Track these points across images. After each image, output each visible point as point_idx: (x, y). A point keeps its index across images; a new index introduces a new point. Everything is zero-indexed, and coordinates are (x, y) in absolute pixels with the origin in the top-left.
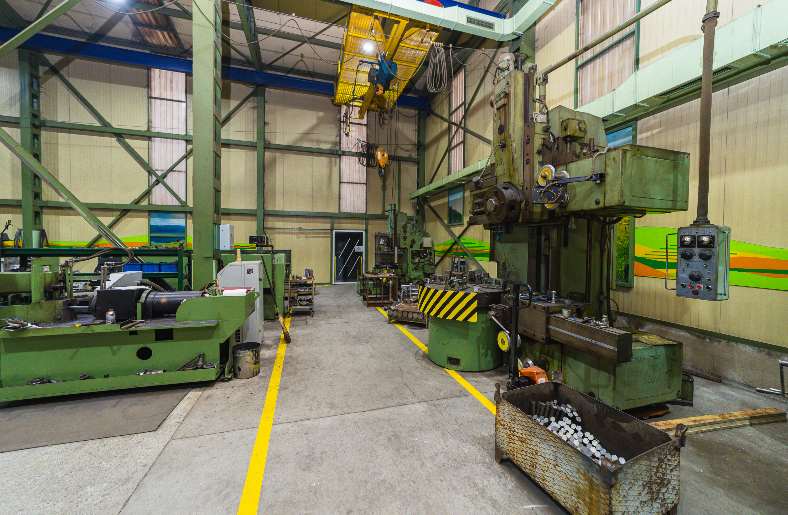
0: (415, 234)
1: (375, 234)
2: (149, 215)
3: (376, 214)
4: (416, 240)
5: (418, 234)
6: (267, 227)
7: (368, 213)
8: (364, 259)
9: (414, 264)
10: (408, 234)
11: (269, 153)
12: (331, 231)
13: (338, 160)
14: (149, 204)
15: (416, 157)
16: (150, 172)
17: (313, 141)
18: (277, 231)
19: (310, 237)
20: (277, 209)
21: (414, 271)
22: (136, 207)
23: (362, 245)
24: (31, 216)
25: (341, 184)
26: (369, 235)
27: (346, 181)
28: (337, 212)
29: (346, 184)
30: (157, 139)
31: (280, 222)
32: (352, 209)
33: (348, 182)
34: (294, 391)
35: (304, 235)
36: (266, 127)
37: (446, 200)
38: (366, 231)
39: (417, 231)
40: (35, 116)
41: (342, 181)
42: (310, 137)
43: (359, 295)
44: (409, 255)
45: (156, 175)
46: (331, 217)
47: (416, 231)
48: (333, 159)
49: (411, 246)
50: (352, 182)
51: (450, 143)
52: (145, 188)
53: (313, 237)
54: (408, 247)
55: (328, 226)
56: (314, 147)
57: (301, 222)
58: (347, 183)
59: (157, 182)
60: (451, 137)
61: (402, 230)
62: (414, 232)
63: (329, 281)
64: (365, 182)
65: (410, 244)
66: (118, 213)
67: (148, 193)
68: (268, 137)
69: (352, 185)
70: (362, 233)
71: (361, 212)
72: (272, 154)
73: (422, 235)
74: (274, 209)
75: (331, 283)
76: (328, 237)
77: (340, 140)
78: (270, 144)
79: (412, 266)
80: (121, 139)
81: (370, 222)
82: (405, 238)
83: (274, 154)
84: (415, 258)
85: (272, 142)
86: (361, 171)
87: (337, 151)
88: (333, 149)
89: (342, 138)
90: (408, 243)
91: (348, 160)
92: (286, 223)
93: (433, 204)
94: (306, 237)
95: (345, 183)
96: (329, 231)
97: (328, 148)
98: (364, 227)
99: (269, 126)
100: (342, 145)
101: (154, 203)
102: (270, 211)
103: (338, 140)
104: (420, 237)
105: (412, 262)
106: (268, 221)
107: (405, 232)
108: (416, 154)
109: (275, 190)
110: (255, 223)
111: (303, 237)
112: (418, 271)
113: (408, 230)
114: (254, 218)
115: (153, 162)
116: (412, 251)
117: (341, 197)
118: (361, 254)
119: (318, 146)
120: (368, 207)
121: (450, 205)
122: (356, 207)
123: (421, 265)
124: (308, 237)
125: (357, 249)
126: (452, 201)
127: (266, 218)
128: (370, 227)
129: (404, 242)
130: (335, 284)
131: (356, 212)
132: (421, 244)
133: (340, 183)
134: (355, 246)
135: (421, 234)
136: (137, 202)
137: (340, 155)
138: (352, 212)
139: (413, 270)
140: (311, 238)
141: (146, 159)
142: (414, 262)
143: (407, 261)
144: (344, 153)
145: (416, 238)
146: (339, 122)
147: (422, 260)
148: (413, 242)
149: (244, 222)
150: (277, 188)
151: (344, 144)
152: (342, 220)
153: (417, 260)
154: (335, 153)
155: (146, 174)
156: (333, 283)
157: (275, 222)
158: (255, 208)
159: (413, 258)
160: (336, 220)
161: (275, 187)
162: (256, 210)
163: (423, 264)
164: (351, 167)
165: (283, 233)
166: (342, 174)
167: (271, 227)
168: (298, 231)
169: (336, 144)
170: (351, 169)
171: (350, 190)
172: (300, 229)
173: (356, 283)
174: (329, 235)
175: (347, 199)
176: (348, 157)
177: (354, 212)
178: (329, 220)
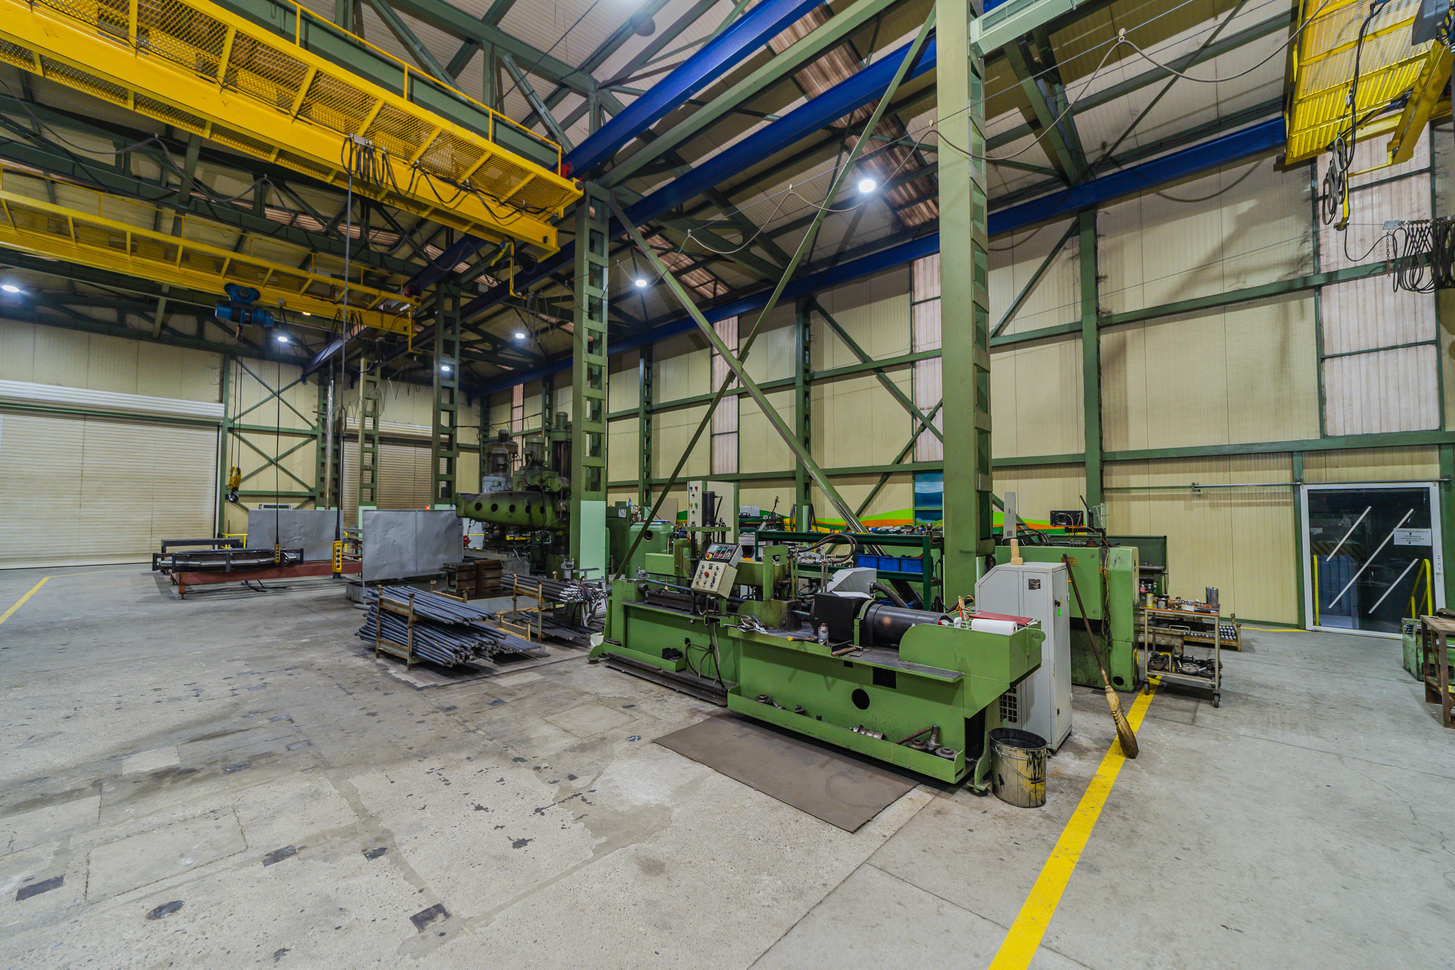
2: (914, 478)
6: (1109, 486)
7: (1449, 429)
8: (1439, 568)
11: (1110, 336)
12: (1295, 487)
13: (1310, 302)
14: (913, 462)
16: (915, 414)
17: (1223, 277)
18: (1134, 493)
19: (1225, 505)
20: (1132, 447)
22: (898, 468)
23: (1426, 525)
24: (802, 487)
25: (1327, 361)
27: (1345, 350)
28: (1315, 437)
29: (1346, 359)
30: (922, 362)
31: (1140, 474)
32: (1375, 424)
33: (1355, 350)
34: (1113, 888)
35: (1207, 502)
36: (1101, 286)
38: (1447, 483)
40: (806, 371)
41: (1328, 353)
42: (1215, 271)
43: (1410, 678)
45: (921, 417)
46: (1291, 453)
48: (1294, 304)
50: (1372, 347)
52: (909, 438)
53: (1233, 505)
55: (1285, 476)
56: (1227, 290)
57: (1197, 471)
58: (1350, 354)
59: (924, 427)
63: (1291, 620)
64: (1431, 338)
66: (878, 479)
67: (912, 446)
68: (1103, 305)
69: (1374, 356)
70: (1426, 489)
71: (1415, 428)
72: (1116, 335)
74: (1125, 450)
75: (1301, 625)
76: (1286, 504)
77: (1317, 247)
78: (1110, 316)
80: (881, 374)
83: (1121, 334)
85: (1115, 311)
87: (1306, 278)
88: (1291, 277)
89: (1322, 241)
91: (1352, 291)
92: (1156, 476)
94: (1211, 505)
95: (1342, 356)
96: (1288, 490)
97: (1274, 280)
98: (1434, 471)
99: (1108, 280)
100: (1323, 258)
101: (919, 460)
102: (1114, 453)
103: (1308, 248)
106: (1111, 475)
109: (1126, 407)
110: (1083, 480)
111: (1204, 505)
114: (1082, 470)
115: (918, 398)
117: (1328, 395)
118: (1422, 552)
119: (1241, 286)
120: (1447, 411)
122: (1394, 417)
124: (1219, 505)
125: (1400, 536)
127: (1107, 468)
130: (1317, 630)
131: (1395, 430)
133: (1322, 359)
134: (1396, 529)
136: (900, 460)
137: (1318, 288)
138: (1375, 432)
140: (1229, 509)
141: (908, 395)
144: (1332, 278)
146: (1310, 202)
149: (1061, 479)
150: (1130, 403)
151: (1333, 252)
152: (1334, 459)
154: (1299, 286)
155: (909, 417)
156: (1309, 625)
157: (1127, 475)
158: (1082, 450)
160: (1313, 460)
161: (1126, 401)
162: (1084, 455)
164: (1364, 306)
165: (1149, 498)
166: (1330, 334)
167: (1119, 486)
168: (1188, 492)
169: (1301, 261)
170: (1365, 312)
171: (1363, 371)
172: (1195, 487)
173: (1400, 636)
174: (1289, 500)
175: (1351, 398)
176: (1353, 283)
177: (1385, 430)
178: (1286, 460)
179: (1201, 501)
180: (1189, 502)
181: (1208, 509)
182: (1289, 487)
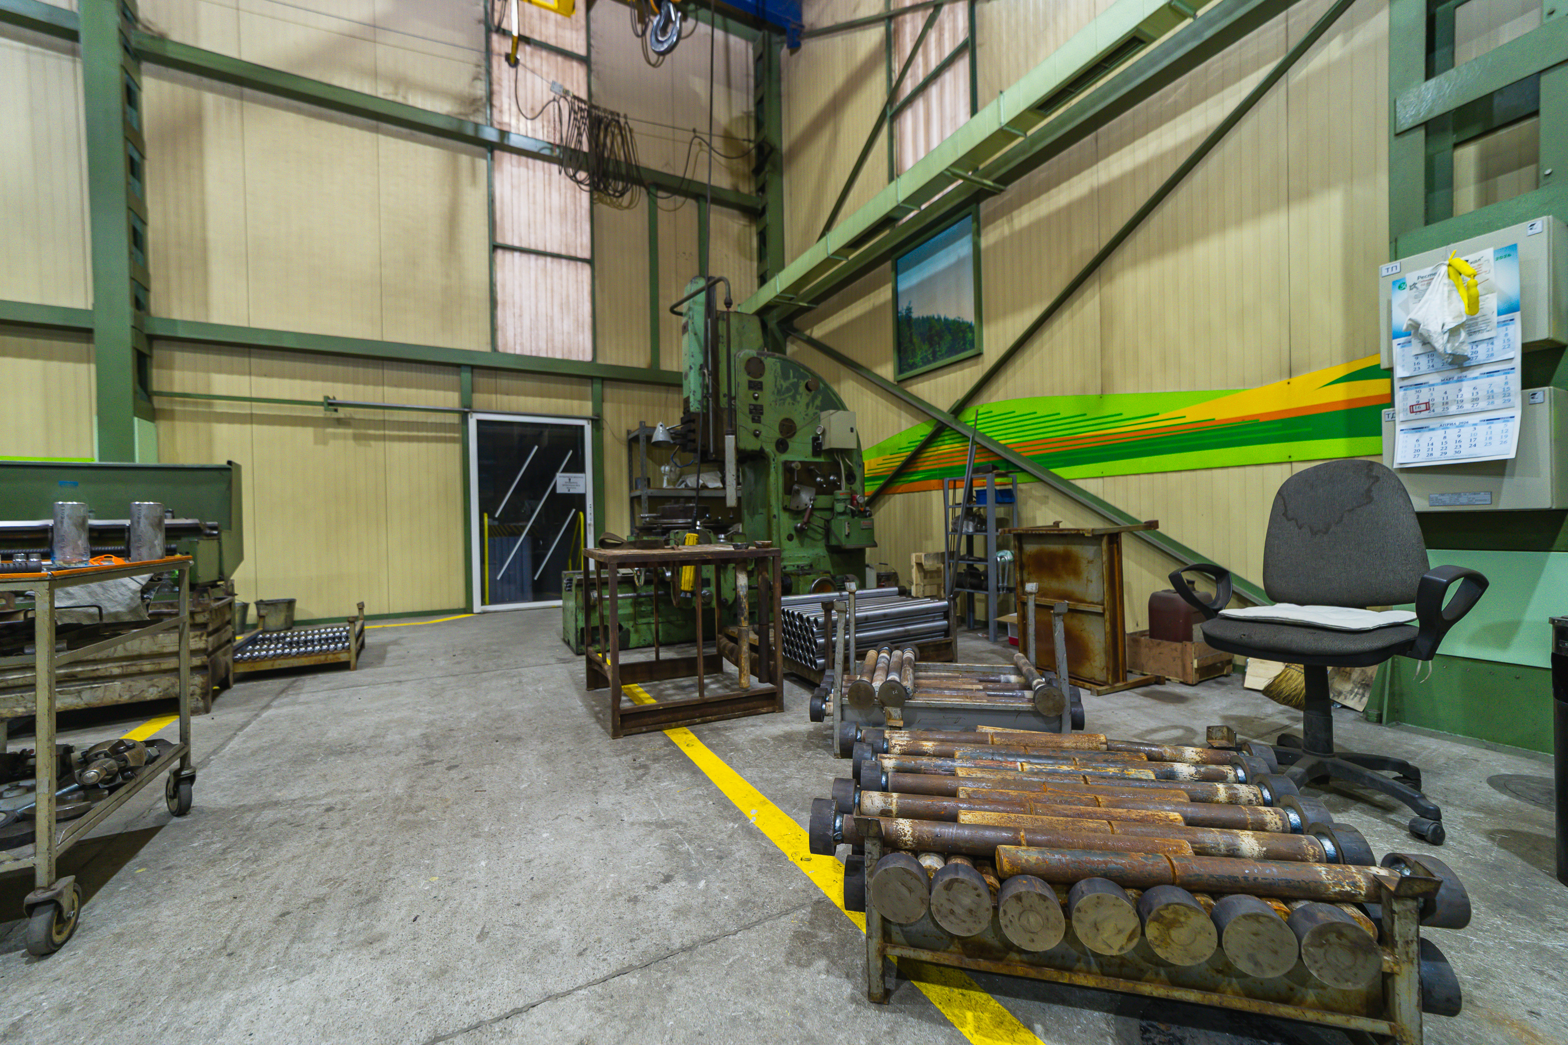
0: (794, 398)
1: (629, 432)
3: (628, 364)
4: (798, 420)
5: (804, 398)
6: (166, 389)
7: (600, 361)
8: (590, 520)
9: (796, 513)
10: (767, 398)
11: (166, 86)
12: (464, 416)
13: (482, 164)
15: (754, 195)
17: (374, 71)
19: (376, 438)
20: (219, 318)
21: (795, 541)
23: (582, 470)
25: (499, 252)
26: (608, 438)
27: (516, 244)
28: (487, 348)
29: (517, 254)
31: (231, 372)
32: (543, 345)
33: (525, 245)
35: (350, 430)
37: (884, 294)
38: (597, 422)
39: (802, 389)
41: (499, 240)
42: (361, 59)
43: (571, 653)
44: (776, 479)
46: (461, 369)
47: (795, 386)
48: (464, 160)
49: (782, 446)
50: (541, 248)
51: (893, 92)
53: (384, 438)
54: (770, 449)
55: (452, 399)
56: (380, 95)
57: (334, 379)
58: (522, 251)
60: (897, 67)
61: (742, 379)
62: (788, 390)
63: (461, 604)
64: (586, 254)
65: (777, 435)
69: (541, 260)
70: (582, 427)
71: (574, 358)
72: (179, 89)
73: (818, 402)
74: (201, 319)
75: (468, 609)
76: (452, 440)
77: (490, 94)
78: (157, 38)
79: (786, 523)
81: (609, 392)
82: (756, 412)
83: (192, 92)
84: (798, 492)
85: (175, 33)
86: (570, 216)
87: (477, 126)
88: (461, 118)
89: (496, 87)
90: (770, 431)
91: (523, 170)
92: (264, 381)
93: (818, 332)
94: (356, 437)
95: (512, 249)
96: (455, 419)
97: (443, 112)
98: (587, 408)
100: (495, 111)
102: (174, 322)
103: (480, 90)
104: (811, 411)
105: (785, 509)
106: (171, 367)
107: (756, 386)
108: (753, 189)
109: (204, 240)
111: (345, 437)
112: (807, 540)
113: (768, 379)
116: (786, 463)
117: (500, 297)
118: (578, 501)
119: (400, 99)
120: (599, 341)
121: (903, 306)
122: (558, 338)
123: (818, 521)
124: (365, 438)
125: (563, 482)
126: (910, 290)
127: (159, 353)
128: (609, 410)
129: (755, 426)
130: (484, 613)
131: (558, 356)
132: (815, 439)
133: (495, 247)
134: (558, 475)
135: (814, 399)
137: (491, 149)
138: (543, 354)
139: (790, 538)
140: (381, 444)
142: (793, 506)
143: (767, 505)
144: (506, 143)
145: (798, 412)
146: (482, 28)
147: (823, 501)
148: (788, 428)
150: (212, 235)
151: (505, 106)
152: (504, 383)
153: (806, 497)
154: (470, 131)
156: (477, 607)
157: (208, 371)
158: (86, 303)
159: (789, 490)
160: (483, 381)
161: (204, 227)
162: (92, 313)
163: (827, 515)
164: (534, 195)
165: (251, 419)
166: (502, 218)
167: (189, 390)
168: (320, 412)
169: (472, 103)
170: (534, 203)
171: (533, 277)
172: (331, 404)
173: (559, 603)
174: (457, 435)
175: (521, 307)
176: (523, 159)
177: (550, 355)
178: (452, 378)
179: (340, 431)
180: (320, 430)
181: (351, 443)
182: (457, 415)
